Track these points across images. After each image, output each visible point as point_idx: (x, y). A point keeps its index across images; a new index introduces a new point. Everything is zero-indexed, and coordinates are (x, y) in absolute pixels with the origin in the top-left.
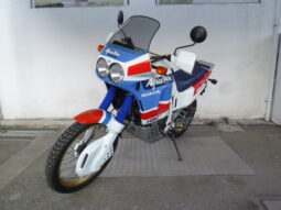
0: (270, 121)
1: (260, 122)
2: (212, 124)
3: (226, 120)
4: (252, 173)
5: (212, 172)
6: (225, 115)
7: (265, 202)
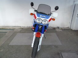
0: (70, 28)
1: (67, 28)
2: (54, 29)
3: (58, 28)
4: (61, 44)
5: (51, 44)
6: (58, 26)
7: (62, 53)
